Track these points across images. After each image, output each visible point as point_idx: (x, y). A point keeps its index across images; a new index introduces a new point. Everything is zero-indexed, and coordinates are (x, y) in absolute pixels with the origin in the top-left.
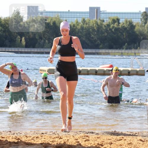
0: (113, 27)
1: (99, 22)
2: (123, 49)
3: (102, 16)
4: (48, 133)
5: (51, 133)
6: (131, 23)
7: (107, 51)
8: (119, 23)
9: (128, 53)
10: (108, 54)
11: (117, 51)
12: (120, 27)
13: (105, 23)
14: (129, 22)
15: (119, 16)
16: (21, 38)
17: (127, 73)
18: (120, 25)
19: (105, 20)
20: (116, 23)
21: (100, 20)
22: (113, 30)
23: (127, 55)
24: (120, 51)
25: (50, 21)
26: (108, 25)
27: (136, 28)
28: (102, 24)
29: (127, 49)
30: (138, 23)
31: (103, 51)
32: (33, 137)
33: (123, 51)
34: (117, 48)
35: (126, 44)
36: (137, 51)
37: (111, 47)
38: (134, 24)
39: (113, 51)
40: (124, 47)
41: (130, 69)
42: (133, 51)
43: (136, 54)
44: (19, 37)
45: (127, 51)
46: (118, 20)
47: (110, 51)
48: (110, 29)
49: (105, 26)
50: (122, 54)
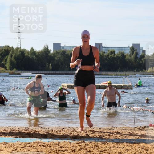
0: (111, 57)
1: (101, 53)
2: (118, 71)
3: (104, 49)
4: (67, 128)
5: (69, 128)
6: (123, 54)
7: (107, 73)
8: (115, 54)
9: (121, 74)
10: (107, 75)
11: (113, 73)
12: (116, 56)
13: (105, 54)
14: (122, 53)
15: (115, 49)
16: (49, 64)
17: (121, 87)
18: (116, 55)
19: (106, 52)
20: (113, 54)
21: (102, 52)
22: (111, 59)
23: (121, 75)
24: (116, 73)
25: (68, 52)
26: (108, 55)
27: (127, 57)
28: (103, 55)
29: (120, 71)
30: (127, 54)
31: (104, 73)
32: (57, 131)
33: (118, 73)
34: (113, 71)
35: (120, 68)
36: (127, 73)
37: (109, 70)
38: (125, 55)
39: (111, 73)
40: (118, 70)
41: (122, 85)
42: (124, 73)
43: (127, 75)
44: (48, 64)
45: (120, 73)
46: (114, 52)
47: (109, 73)
48: (109, 58)
49: (105, 56)
50: (117, 75)
